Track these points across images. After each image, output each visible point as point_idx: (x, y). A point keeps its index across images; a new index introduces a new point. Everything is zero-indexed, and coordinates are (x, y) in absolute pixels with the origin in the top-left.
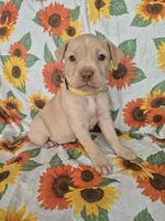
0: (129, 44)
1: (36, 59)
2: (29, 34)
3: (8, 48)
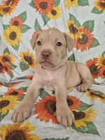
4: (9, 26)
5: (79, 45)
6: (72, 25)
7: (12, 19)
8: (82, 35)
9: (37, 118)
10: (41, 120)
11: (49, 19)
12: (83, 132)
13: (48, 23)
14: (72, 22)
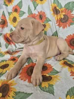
0: (71, 4)
1: (24, 13)
2: (21, 1)
3: (12, 8)
4: (12, 12)
5: (61, 23)
6: (55, 8)
7: (13, 7)
8: (64, 15)
9: (20, 78)
10: (21, 80)
11: (37, 5)
12: (44, 91)
13: (37, 8)
14: (56, 5)
